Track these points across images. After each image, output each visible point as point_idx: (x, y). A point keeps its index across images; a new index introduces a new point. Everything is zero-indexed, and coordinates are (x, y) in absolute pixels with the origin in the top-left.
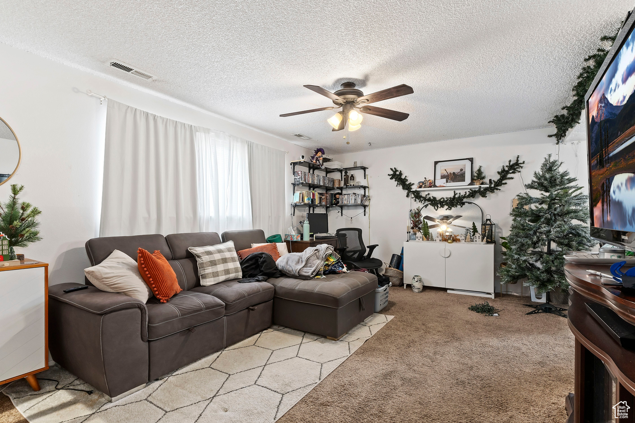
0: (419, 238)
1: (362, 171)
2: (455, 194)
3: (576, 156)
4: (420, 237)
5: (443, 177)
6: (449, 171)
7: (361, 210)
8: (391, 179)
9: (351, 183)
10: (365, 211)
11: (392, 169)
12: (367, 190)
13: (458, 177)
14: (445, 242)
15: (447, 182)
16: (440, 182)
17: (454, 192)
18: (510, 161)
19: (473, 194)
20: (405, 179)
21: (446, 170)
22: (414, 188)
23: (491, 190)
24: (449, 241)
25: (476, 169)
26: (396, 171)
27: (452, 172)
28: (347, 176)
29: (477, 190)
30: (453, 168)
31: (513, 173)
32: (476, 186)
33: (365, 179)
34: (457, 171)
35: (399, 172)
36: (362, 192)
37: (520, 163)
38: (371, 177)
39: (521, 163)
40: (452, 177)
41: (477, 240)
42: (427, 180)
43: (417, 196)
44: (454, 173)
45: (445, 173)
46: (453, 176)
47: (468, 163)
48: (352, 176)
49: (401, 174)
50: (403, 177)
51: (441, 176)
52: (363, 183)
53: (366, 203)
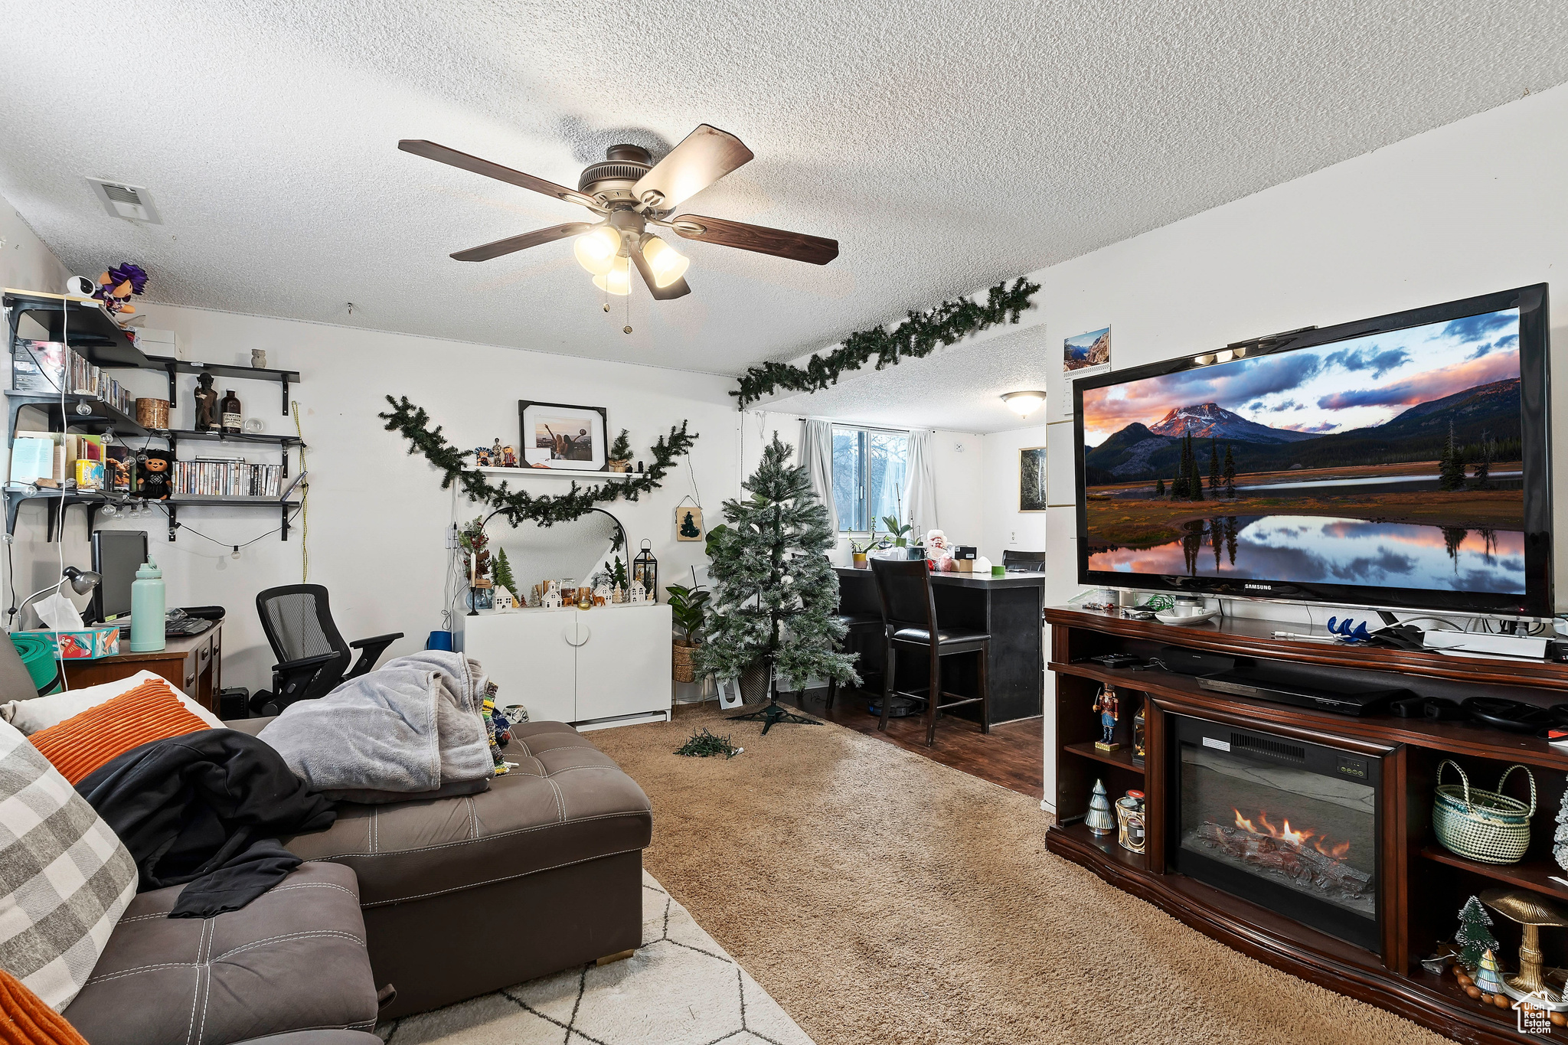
0: (504, 603)
1: (277, 388)
2: (575, 490)
3: (762, 437)
4: (508, 600)
5: (541, 443)
6: (556, 432)
7: (272, 522)
8: (389, 428)
9: (230, 421)
10: (286, 527)
11: (390, 399)
12: (293, 453)
13: (573, 448)
14: (570, 608)
15: (553, 457)
16: (537, 455)
17: (573, 482)
18: (674, 429)
19: (610, 492)
20: (435, 434)
21: (547, 427)
22: (471, 464)
23: (646, 484)
24: (583, 605)
25: (614, 435)
26: (407, 406)
27: (562, 435)
28: (212, 395)
29: (621, 483)
30: (567, 424)
31: (677, 453)
32: (618, 475)
33: (285, 414)
34: (574, 433)
35: (417, 410)
36: (272, 456)
37: (689, 435)
38: (310, 412)
39: (691, 437)
40: (564, 447)
41: (638, 596)
42: (503, 446)
43: (477, 487)
44: (566, 437)
45: (546, 434)
46: (564, 445)
47: (597, 418)
48: (231, 395)
49: (422, 417)
50: (430, 428)
51: (538, 441)
52: (281, 427)
53: (294, 497)
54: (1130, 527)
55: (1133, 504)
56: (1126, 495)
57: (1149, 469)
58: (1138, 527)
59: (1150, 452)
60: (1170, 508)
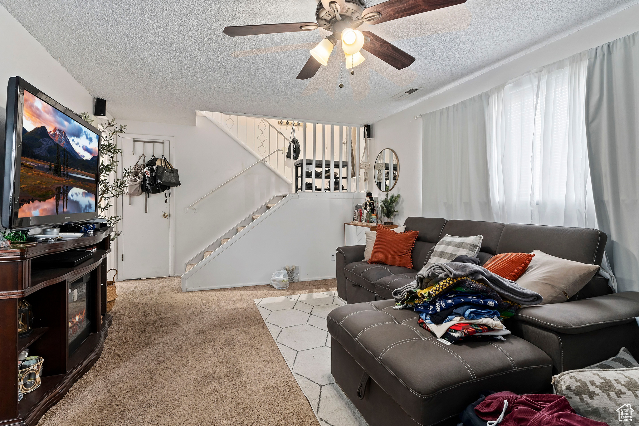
54: (39, 187)
55: (41, 174)
56: (39, 168)
57: (47, 155)
58: (43, 188)
59: (48, 146)
60: (53, 179)
